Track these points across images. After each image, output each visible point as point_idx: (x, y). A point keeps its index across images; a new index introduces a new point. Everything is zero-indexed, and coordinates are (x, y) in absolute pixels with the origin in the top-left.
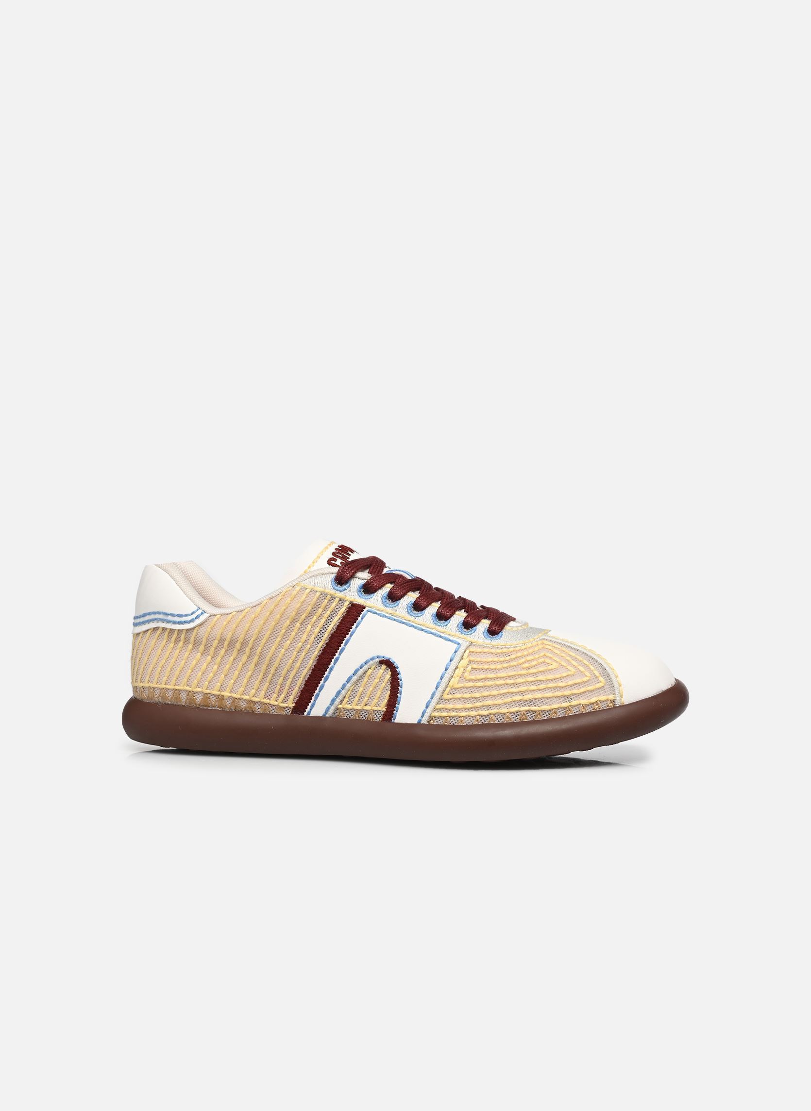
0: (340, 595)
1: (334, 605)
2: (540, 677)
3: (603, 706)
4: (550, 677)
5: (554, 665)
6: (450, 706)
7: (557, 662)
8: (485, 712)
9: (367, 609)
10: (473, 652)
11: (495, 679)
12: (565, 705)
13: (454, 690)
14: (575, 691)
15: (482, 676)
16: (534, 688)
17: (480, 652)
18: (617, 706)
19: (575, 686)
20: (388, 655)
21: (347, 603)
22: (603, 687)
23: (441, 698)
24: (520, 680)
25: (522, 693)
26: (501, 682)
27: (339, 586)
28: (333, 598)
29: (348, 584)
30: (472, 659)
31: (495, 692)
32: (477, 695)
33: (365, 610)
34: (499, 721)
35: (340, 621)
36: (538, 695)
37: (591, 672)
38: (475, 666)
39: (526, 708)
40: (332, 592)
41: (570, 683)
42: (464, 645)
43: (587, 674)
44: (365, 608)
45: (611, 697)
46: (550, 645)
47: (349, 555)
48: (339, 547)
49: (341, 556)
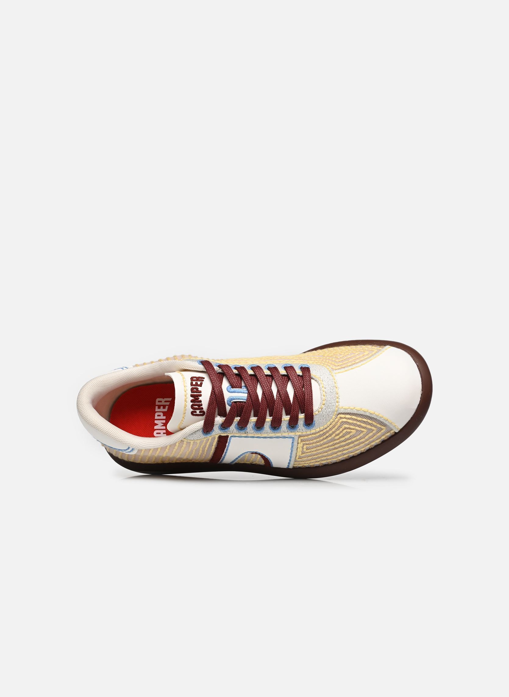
2: (349, 441)
4: (354, 439)
7: (354, 429)
11: (322, 448)
12: (369, 446)
15: (314, 449)
16: (347, 447)
17: (307, 438)
22: (386, 430)
23: (295, 461)
25: (342, 451)
31: (326, 454)
32: (316, 456)
33: (228, 438)
37: (375, 426)
38: (307, 446)
41: (367, 436)
42: (296, 438)
43: (373, 428)
46: (345, 418)
47: (201, 401)
48: (192, 396)
49: (197, 407)
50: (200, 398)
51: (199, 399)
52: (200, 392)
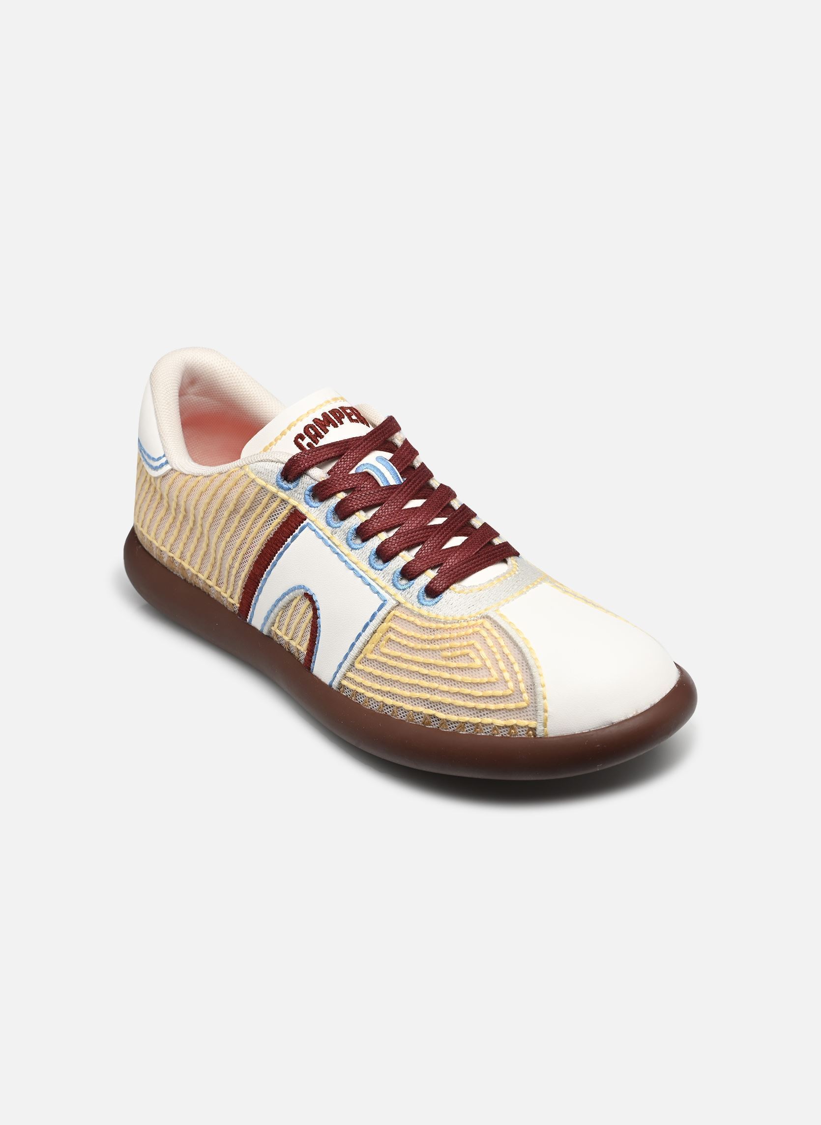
0: (282, 495)
1: (274, 505)
2: (458, 677)
3: (522, 734)
4: (468, 679)
5: (478, 663)
6: (359, 679)
7: (482, 659)
8: (389, 701)
9: (307, 520)
10: (397, 616)
11: (410, 662)
12: (477, 720)
13: (366, 660)
14: (492, 706)
15: (398, 653)
16: (445, 688)
17: (405, 620)
18: (538, 736)
19: (491, 699)
20: (313, 590)
21: (289, 507)
22: (526, 708)
23: (352, 665)
24: (434, 672)
25: (432, 690)
26: (415, 668)
27: (285, 482)
28: (274, 496)
29: (294, 484)
30: (393, 626)
31: (405, 680)
32: (387, 675)
33: (305, 522)
34: (401, 717)
35: (279, 526)
36: (448, 700)
37: (517, 683)
38: (393, 637)
39: (431, 712)
40: (274, 489)
41: (489, 692)
42: (391, 603)
43: (511, 685)
44: (305, 520)
45: (532, 724)
46: (488, 630)
47: (326, 431)
48: (324, 415)
49: (313, 433)
50: (331, 428)
51: (327, 428)
52: (342, 423)
